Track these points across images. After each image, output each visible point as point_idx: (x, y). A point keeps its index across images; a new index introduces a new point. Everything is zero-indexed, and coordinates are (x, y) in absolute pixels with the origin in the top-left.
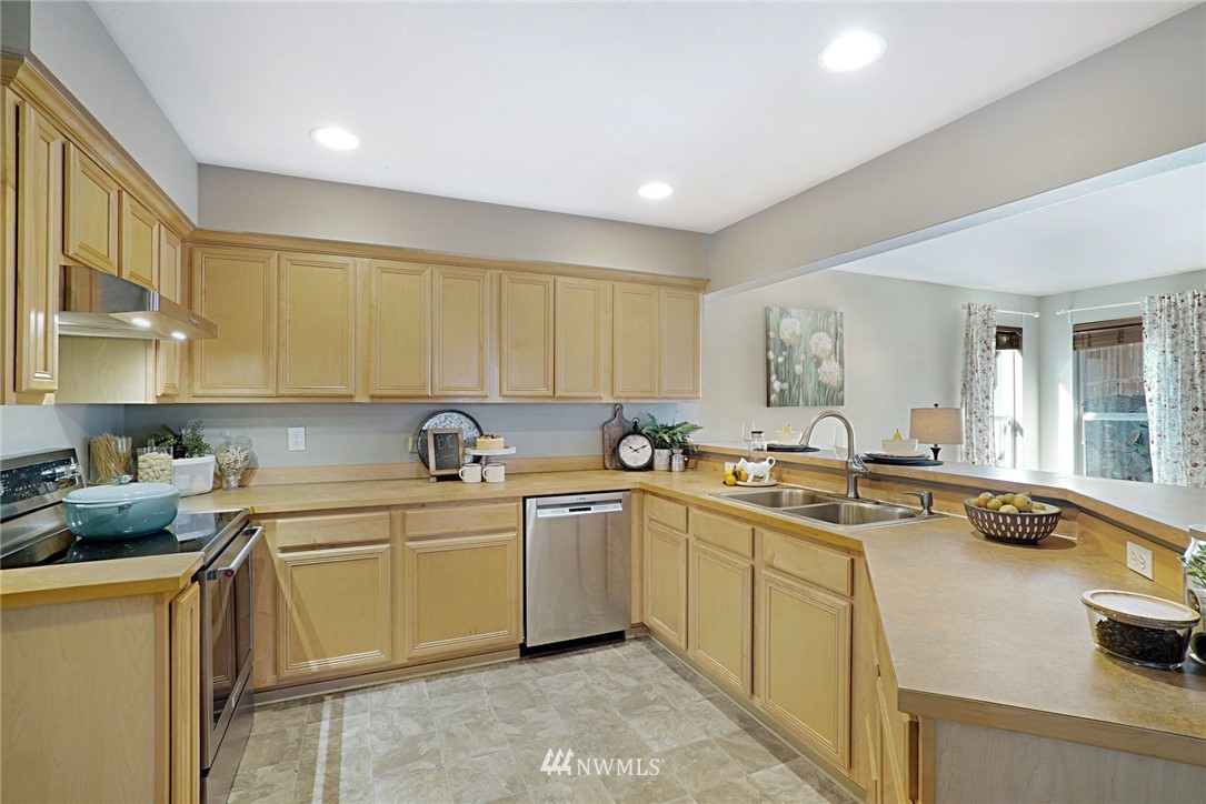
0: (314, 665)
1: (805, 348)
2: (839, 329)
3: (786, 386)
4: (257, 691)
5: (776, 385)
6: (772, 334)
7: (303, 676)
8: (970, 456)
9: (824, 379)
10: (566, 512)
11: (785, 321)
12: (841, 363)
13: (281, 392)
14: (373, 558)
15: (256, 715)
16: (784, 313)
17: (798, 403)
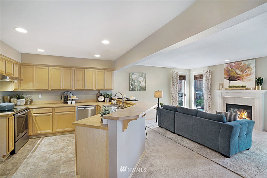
0: (39, 132)
1: (137, 80)
2: (145, 77)
3: (133, 87)
4: (30, 136)
5: (131, 87)
6: (130, 78)
7: (37, 134)
8: (173, 100)
9: (141, 86)
10: (84, 109)
11: (133, 75)
12: (145, 83)
13: (36, 89)
14: (49, 115)
15: (29, 140)
16: (133, 74)
17: (136, 90)
